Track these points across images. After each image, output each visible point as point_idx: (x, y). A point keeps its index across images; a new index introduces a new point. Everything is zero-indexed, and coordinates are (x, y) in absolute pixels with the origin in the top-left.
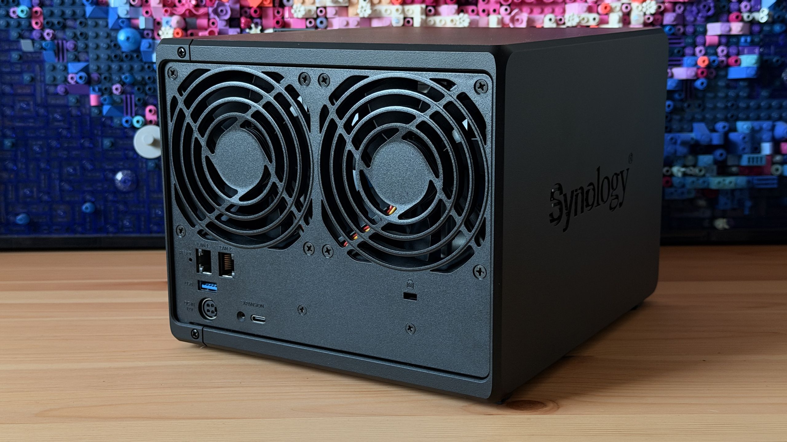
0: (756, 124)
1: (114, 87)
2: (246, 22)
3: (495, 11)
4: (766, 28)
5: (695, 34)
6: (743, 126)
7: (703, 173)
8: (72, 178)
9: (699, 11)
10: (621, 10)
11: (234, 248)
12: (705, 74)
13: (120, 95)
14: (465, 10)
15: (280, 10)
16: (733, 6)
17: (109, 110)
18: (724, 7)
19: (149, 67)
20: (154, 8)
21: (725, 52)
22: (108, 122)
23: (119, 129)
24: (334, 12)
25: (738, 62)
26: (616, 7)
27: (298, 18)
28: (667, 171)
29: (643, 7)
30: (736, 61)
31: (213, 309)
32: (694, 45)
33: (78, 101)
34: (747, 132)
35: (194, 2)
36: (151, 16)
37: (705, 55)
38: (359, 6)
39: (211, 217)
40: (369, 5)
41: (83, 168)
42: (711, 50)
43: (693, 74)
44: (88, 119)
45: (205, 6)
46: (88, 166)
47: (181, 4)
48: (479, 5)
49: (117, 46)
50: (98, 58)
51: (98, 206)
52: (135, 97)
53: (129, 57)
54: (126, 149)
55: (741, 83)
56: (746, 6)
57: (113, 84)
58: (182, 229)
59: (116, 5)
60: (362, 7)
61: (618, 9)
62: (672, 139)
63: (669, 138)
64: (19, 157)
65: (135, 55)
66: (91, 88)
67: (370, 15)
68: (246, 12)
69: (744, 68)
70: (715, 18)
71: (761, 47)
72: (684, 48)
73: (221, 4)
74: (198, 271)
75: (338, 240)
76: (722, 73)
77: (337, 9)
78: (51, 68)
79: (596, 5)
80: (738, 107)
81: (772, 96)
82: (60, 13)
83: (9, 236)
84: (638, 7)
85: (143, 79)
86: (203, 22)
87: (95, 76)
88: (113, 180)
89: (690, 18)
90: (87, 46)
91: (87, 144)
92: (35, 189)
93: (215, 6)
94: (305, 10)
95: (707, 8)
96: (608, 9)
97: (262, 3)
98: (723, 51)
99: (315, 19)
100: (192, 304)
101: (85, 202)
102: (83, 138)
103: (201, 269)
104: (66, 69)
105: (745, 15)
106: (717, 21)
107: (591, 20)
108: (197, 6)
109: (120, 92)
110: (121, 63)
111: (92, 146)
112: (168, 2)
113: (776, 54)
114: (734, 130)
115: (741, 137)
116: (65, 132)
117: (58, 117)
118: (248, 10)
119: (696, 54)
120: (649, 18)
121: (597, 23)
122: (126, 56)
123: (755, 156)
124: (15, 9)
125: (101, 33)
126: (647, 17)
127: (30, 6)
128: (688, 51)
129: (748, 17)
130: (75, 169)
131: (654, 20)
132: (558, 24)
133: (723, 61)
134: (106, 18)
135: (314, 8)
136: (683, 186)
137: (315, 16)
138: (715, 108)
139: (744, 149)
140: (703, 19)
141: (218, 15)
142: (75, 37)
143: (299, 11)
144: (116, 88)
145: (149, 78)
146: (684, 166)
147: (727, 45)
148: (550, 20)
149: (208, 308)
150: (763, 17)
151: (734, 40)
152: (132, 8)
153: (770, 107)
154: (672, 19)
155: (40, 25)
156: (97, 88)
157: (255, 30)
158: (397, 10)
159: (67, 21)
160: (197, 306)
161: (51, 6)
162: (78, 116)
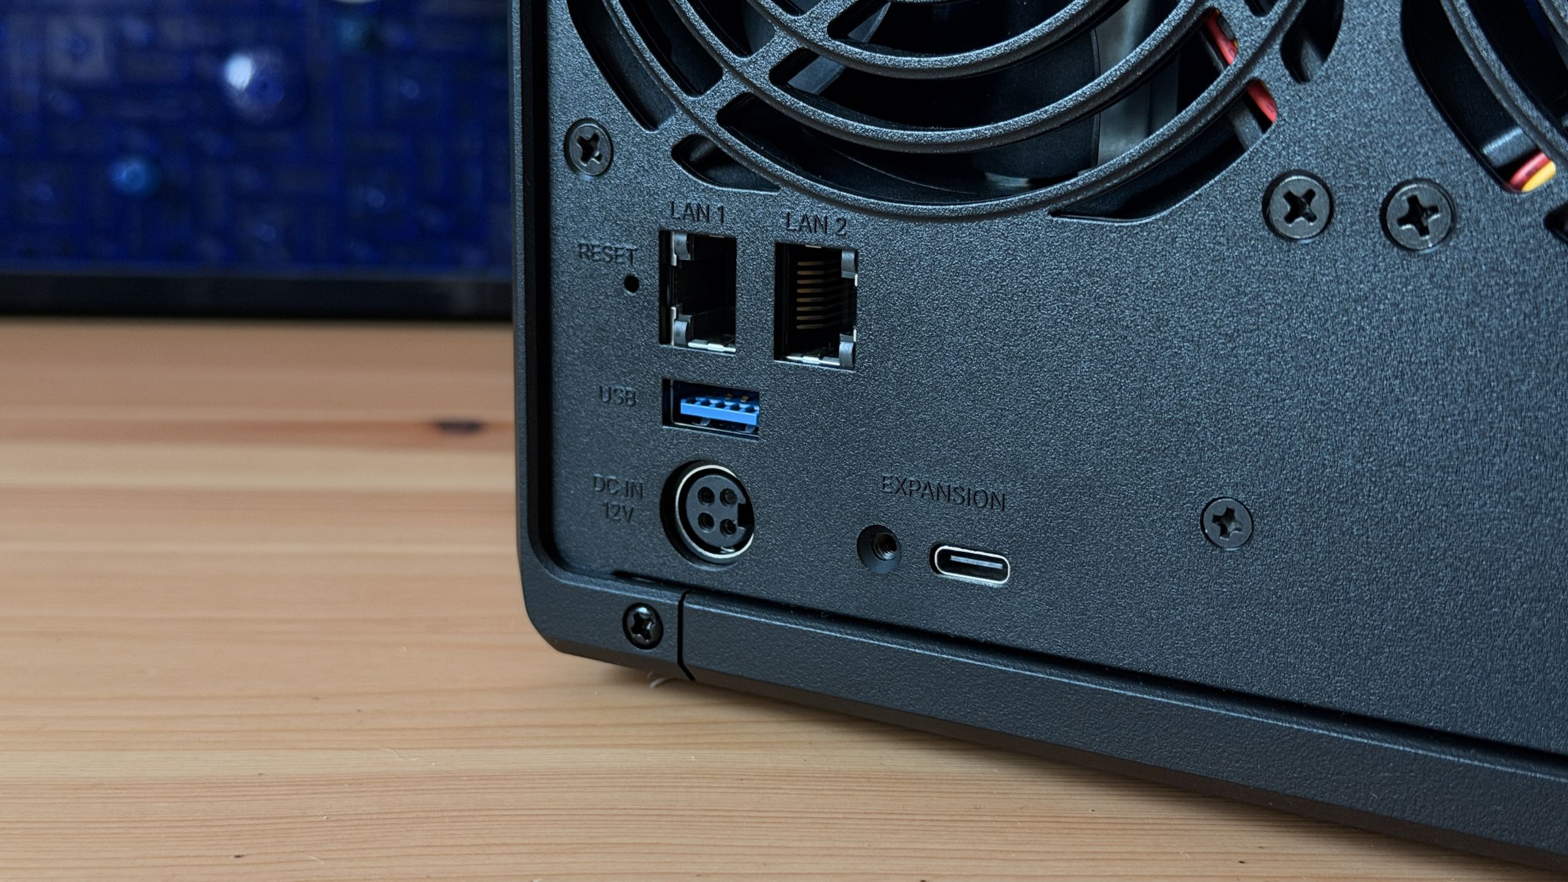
11: (862, 218)
31: (731, 513)
39: (750, 72)
58: (595, 137)
74: (665, 335)
75: (1484, 156)
100: (630, 490)
103: (679, 326)
149: (706, 508)
160: (654, 497)
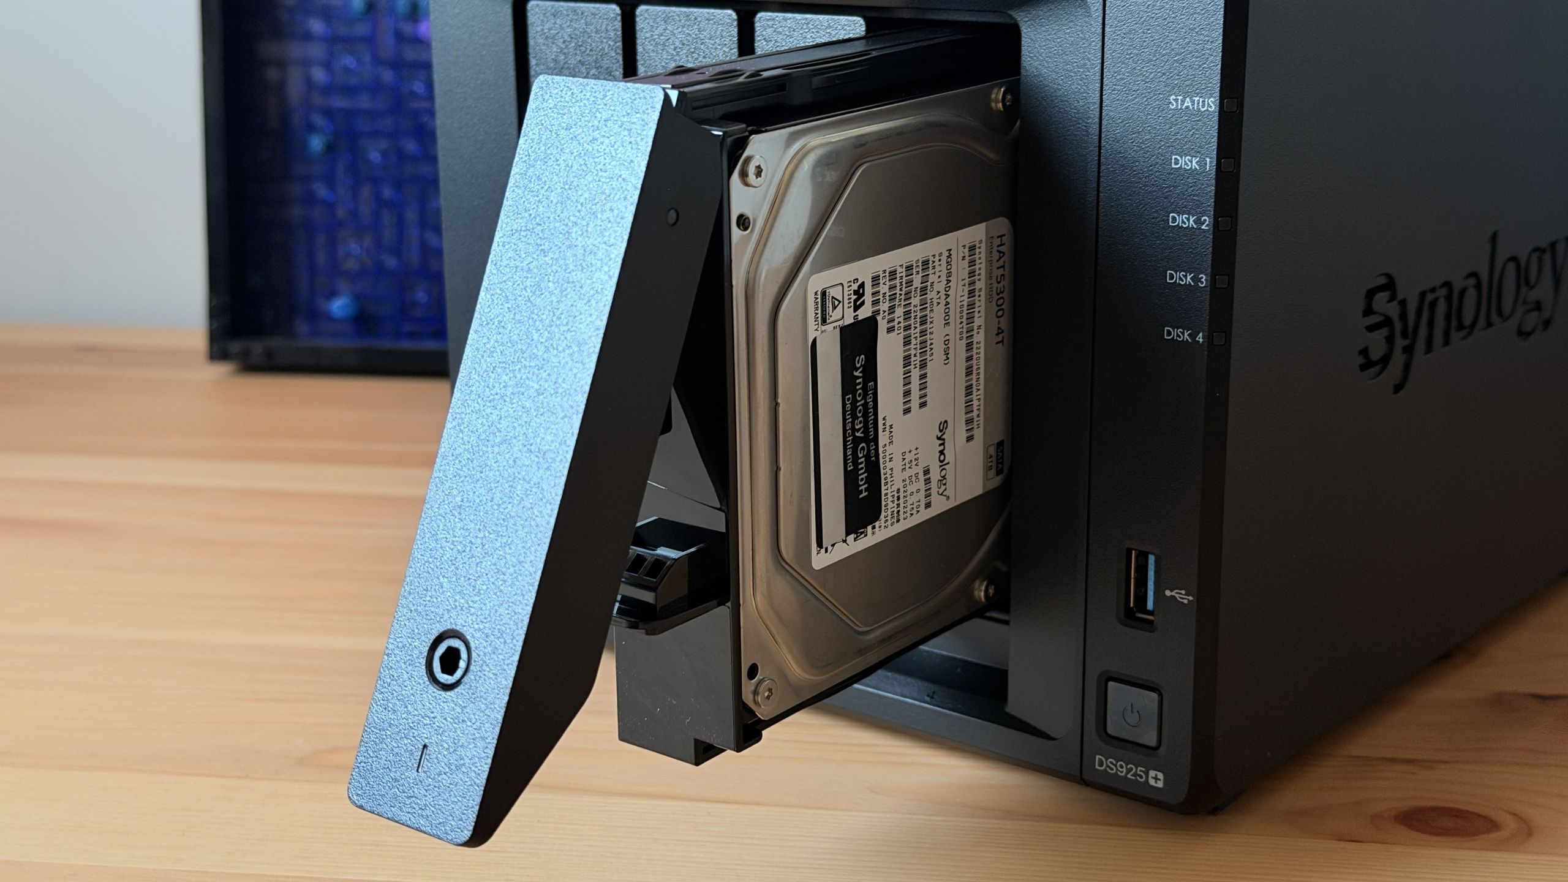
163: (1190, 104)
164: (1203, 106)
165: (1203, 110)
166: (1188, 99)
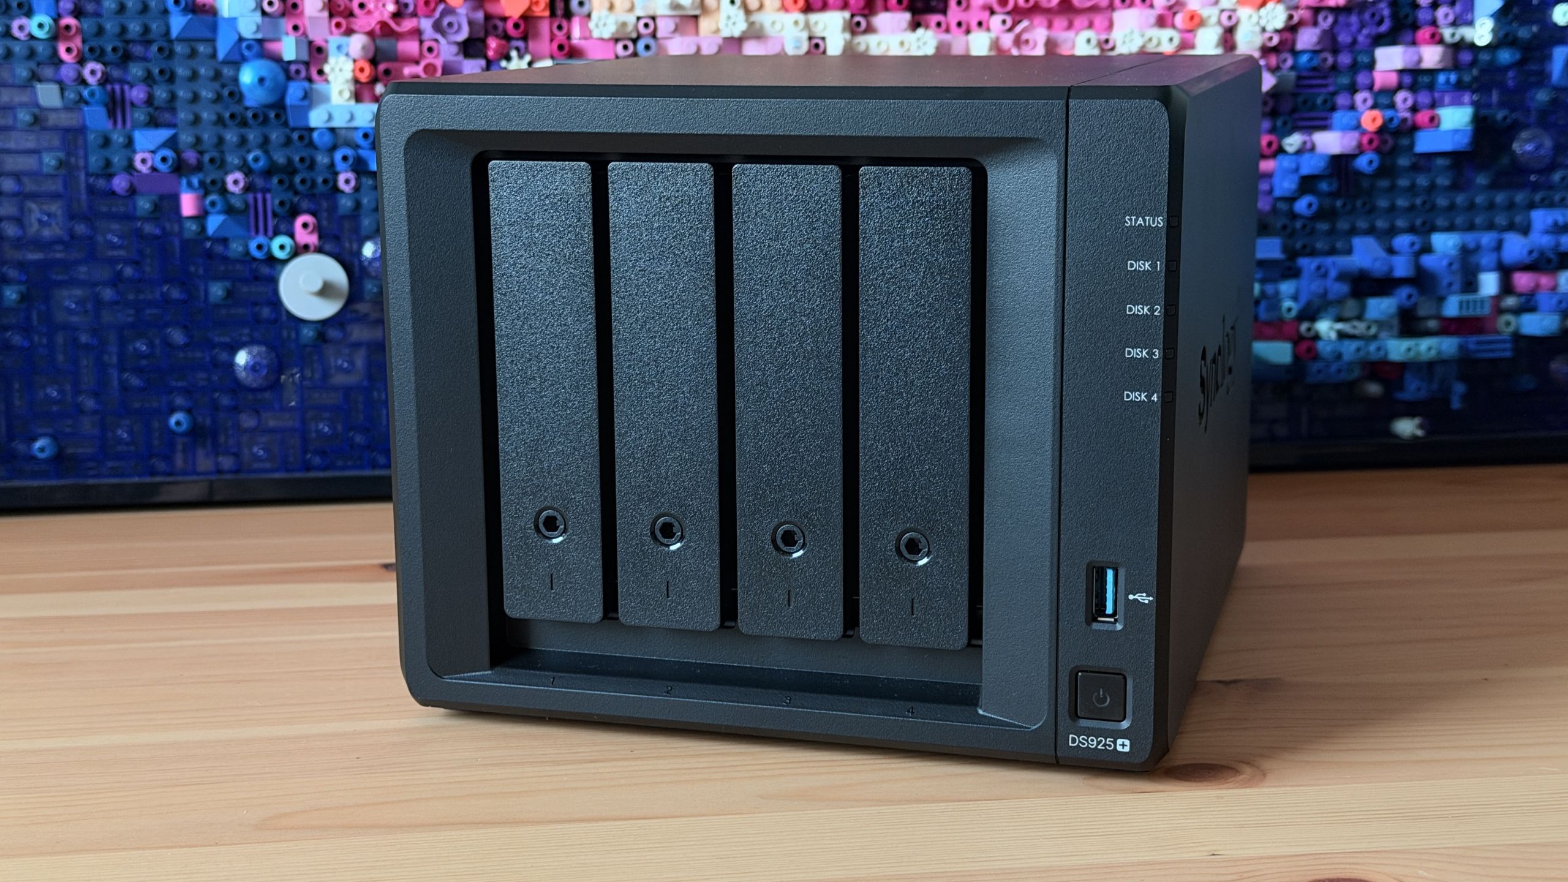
0: (1470, 238)
1: (230, 179)
2: (499, 46)
3: (980, 24)
4: (1484, 57)
5: (1354, 67)
6: (1445, 243)
7: (1373, 331)
8: (144, 362)
9: (1362, 26)
10: (1219, 22)
12: (1375, 144)
13: (243, 194)
14: (923, 23)
15: (565, 24)
16: (1423, 16)
17: (222, 226)
18: (1407, 16)
19: (301, 138)
20: (311, 18)
21: (1410, 103)
22: (219, 249)
23: (242, 262)
24: (672, 27)
25: (1434, 121)
26: (1209, 17)
27: (602, 39)
28: (1309, 330)
29: (1260, 17)
30: (1432, 119)
32: (1353, 89)
33: (156, 207)
34: (1454, 252)
35: (391, 8)
36: (305, 34)
37: (1374, 107)
38: (723, 15)
40: (741, 14)
41: (168, 344)
42: (1384, 98)
43: (1354, 143)
44: (177, 242)
45: (414, 15)
46: (178, 336)
47: (366, 11)
48: (950, 13)
49: (237, 95)
50: (197, 120)
51: (200, 419)
52: (273, 199)
53: (261, 117)
54: (255, 304)
55: (1440, 162)
56: (1446, 15)
57: (227, 173)
59: (233, 15)
60: (729, 18)
61: (1214, 20)
62: (1319, 268)
63: (1313, 266)
64: (35, 323)
65: (272, 115)
66: (184, 181)
67: (744, 32)
68: (495, 27)
69: (1447, 132)
70: (1390, 39)
71: (1473, 92)
72: (1334, 94)
73: (450, 11)
76: (1404, 142)
77: (677, 20)
78: (100, 141)
79: (1169, 13)
80: (1433, 207)
81: (1494, 186)
82: (117, 30)
83: (16, 483)
84: (1250, 16)
85: (290, 161)
86: (410, 47)
87: (191, 156)
88: (231, 365)
89: (1344, 38)
90: (173, 97)
91: (176, 294)
92: (68, 387)
93: (437, 14)
94: (616, 23)
95: (1377, 18)
96: (1196, 20)
97: (529, 9)
98: (1405, 100)
99: (635, 41)
101: (172, 410)
102: (166, 282)
104: (130, 143)
105: (1447, 33)
106: (1394, 43)
107: (1165, 41)
108: (397, 16)
109: (242, 189)
110: (243, 131)
111: (183, 296)
112: (339, 6)
113: (1502, 104)
114: (1427, 249)
115: (1445, 263)
116: (129, 271)
117: (116, 240)
118: (500, 24)
119: (1356, 106)
120: (1271, 39)
121: (1177, 47)
122: (255, 116)
123: (1470, 297)
124: (23, 21)
125: (202, 71)
126: (1267, 35)
127: (55, 16)
128: (1342, 100)
129: (1453, 35)
130: (151, 345)
131: (1281, 43)
132: (1102, 50)
133: (1405, 120)
134: (212, 41)
135: (631, 19)
136: (1339, 356)
137: (634, 35)
138: (1392, 208)
139: (1450, 285)
140: (1369, 41)
141: (443, 33)
142: (149, 79)
143: (605, 25)
144: (234, 181)
145: (302, 160)
146: (1339, 319)
147: (1413, 88)
148: (1089, 41)
150: (1482, 36)
151: (1426, 79)
152: (267, 19)
153: (1491, 206)
154: (1315, 39)
155: (75, 53)
156: (195, 181)
157: (517, 64)
158: (796, 23)
159: (131, 46)
161: (98, 15)
162: (156, 237)
163: (1142, 222)
164: (1154, 223)
165: (1154, 226)
166: (1140, 218)
